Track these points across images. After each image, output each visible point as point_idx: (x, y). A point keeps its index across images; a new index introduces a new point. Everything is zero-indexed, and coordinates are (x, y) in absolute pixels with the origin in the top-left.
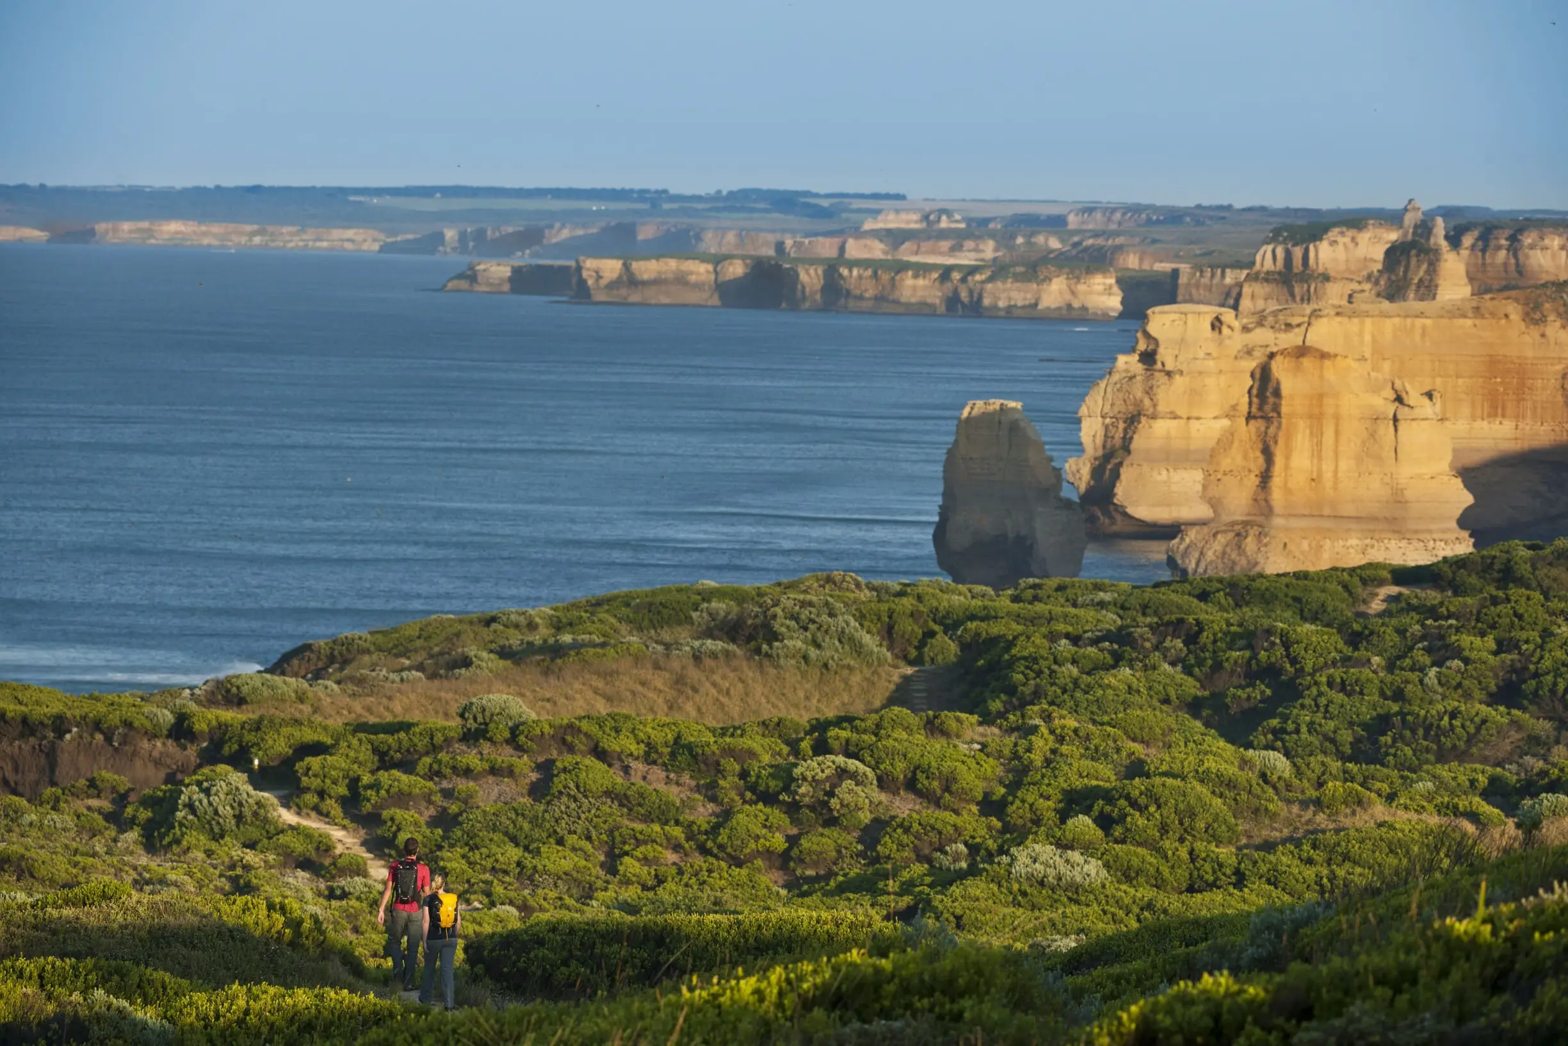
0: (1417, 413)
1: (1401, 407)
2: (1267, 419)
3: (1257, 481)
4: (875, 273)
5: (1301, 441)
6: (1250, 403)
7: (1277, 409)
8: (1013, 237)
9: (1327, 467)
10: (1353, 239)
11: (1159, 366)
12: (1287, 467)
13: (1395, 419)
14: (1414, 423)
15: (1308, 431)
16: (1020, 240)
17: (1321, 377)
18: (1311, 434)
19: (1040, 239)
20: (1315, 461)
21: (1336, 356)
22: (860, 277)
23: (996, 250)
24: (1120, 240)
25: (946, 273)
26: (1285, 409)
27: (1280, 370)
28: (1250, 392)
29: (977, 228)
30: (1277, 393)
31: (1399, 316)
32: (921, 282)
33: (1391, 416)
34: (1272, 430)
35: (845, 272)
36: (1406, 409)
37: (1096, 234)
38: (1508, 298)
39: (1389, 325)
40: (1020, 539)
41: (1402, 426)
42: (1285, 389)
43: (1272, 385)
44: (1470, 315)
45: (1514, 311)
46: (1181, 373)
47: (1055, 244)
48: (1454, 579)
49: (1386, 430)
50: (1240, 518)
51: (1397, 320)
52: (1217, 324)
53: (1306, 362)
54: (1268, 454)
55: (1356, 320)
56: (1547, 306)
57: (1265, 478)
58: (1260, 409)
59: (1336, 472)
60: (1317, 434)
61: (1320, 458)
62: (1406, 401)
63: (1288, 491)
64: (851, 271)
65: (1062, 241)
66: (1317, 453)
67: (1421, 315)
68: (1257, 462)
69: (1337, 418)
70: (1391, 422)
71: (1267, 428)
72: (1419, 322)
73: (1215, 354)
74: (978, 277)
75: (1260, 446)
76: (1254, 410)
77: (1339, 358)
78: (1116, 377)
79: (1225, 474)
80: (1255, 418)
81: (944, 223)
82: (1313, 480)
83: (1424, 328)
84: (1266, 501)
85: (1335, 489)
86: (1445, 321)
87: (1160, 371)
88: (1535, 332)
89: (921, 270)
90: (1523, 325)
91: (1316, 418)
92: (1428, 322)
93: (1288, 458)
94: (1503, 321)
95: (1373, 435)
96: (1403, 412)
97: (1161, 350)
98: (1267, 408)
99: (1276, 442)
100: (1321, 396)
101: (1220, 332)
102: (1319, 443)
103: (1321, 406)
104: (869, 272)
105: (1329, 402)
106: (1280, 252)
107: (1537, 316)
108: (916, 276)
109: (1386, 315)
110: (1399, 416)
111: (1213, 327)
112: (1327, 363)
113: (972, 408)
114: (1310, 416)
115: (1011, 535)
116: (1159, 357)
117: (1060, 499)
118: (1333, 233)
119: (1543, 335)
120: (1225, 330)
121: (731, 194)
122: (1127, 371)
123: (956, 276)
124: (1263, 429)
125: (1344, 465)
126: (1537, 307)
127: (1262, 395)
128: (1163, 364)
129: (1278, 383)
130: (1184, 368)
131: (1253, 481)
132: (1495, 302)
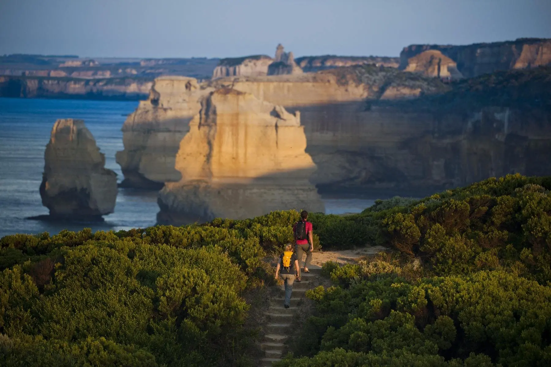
0: (287, 123)
1: (279, 120)
2: (209, 126)
3: (205, 159)
4: (58, 83)
5: (228, 138)
6: (201, 118)
7: (214, 121)
8: (118, 70)
9: (241, 152)
10: (255, 64)
11: (160, 106)
12: (220, 152)
13: (276, 126)
14: (287, 128)
15: (230, 133)
16: (120, 71)
17: (238, 105)
18: (233, 134)
19: (128, 70)
20: (235, 148)
21: (245, 93)
22: (52, 84)
23: (111, 74)
24: (161, 70)
25: (87, 82)
26: (218, 121)
27: (216, 100)
28: (200, 112)
29: (104, 67)
30: (215, 113)
31: (276, 81)
32: (77, 86)
33: (274, 124)
34: (212, 132)
35: (46, 82)
36: (282, 121)
37: (151, 68)
38: (329, 72)
39: (272, 86)
40: (83, 190)
41: (280, 130)
42: (219, 111)
43: (211, 109)
44: (311, 80)
45: (332, 79)
46: (171, 109)
47: (134, 72)
48: (423, 240)
49: (272, 132)
50: (194, 178)
51: (275, 84)
52: (188, 86)
53: (229, 96)
54: (210, 144)
55: (255, 84)
56: (348, 76)
57: (209, 157)
58: (206, 121)
59: (245, 154)
60: (235, 134)
61: (237, 147)
62: (282, 116)
63: (220, 164)
64: (48, 81)
65: (137, 71)
66: (236, 143)
67: (288, 81)
68: (205, 149)
69: (246, 126)
70: (274, 128)
71: (210, 131)
72: (287, 84)
73: (187, 100)
74: (101, 84)
75: (206, 140)
76: (203, 122)
77: (246, 95)
78: (139, 112)
79: (188, 155)
80: (203, 125)
81: (91, 64)
82: (233, 158)
83: (289, 87)
84: (209, 169)
85: (245, 162)
86: (299, 84)
87: (161, 108)
88: (342, 89)
89: (77, 81)
90: (336, 86)
91: (235, 126)
92: (291, 84)
93: (220, 146)
94: (327, 84)
95: (265, 134)
96: (280, 123)
97: (161, 99)
98: (210, 121)
99: (214, 139)
100: (237, 115)
101: (190, 90)
102: (237, 139)
103: (237, 119)
104: (56, 82)
105: (242, 118)
106: (224, 69)
107: (344, 81)
108: (75, 83)
109: (271, 81)
110: (278, 125)
111: (187, 87)
112: (241, 97)
113: (59, 123)
114: (232, 125)
115: (79, 188)
116: (160, 102)
117: (104, 169)
118: (247, 61)
119: (347, 90)
120: (192, 88)
121: (10, 56)
122: (145, 108)
123: (91, 83)
124: (207, 131)
125: (250, 150)
126: (344, 77)
127: (207, 114)
128: (162, 105)
129: (215, 107)
130: (172, 106)
131: (202, 159)
132: (324, 75)
